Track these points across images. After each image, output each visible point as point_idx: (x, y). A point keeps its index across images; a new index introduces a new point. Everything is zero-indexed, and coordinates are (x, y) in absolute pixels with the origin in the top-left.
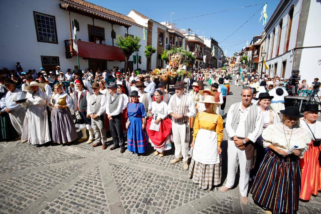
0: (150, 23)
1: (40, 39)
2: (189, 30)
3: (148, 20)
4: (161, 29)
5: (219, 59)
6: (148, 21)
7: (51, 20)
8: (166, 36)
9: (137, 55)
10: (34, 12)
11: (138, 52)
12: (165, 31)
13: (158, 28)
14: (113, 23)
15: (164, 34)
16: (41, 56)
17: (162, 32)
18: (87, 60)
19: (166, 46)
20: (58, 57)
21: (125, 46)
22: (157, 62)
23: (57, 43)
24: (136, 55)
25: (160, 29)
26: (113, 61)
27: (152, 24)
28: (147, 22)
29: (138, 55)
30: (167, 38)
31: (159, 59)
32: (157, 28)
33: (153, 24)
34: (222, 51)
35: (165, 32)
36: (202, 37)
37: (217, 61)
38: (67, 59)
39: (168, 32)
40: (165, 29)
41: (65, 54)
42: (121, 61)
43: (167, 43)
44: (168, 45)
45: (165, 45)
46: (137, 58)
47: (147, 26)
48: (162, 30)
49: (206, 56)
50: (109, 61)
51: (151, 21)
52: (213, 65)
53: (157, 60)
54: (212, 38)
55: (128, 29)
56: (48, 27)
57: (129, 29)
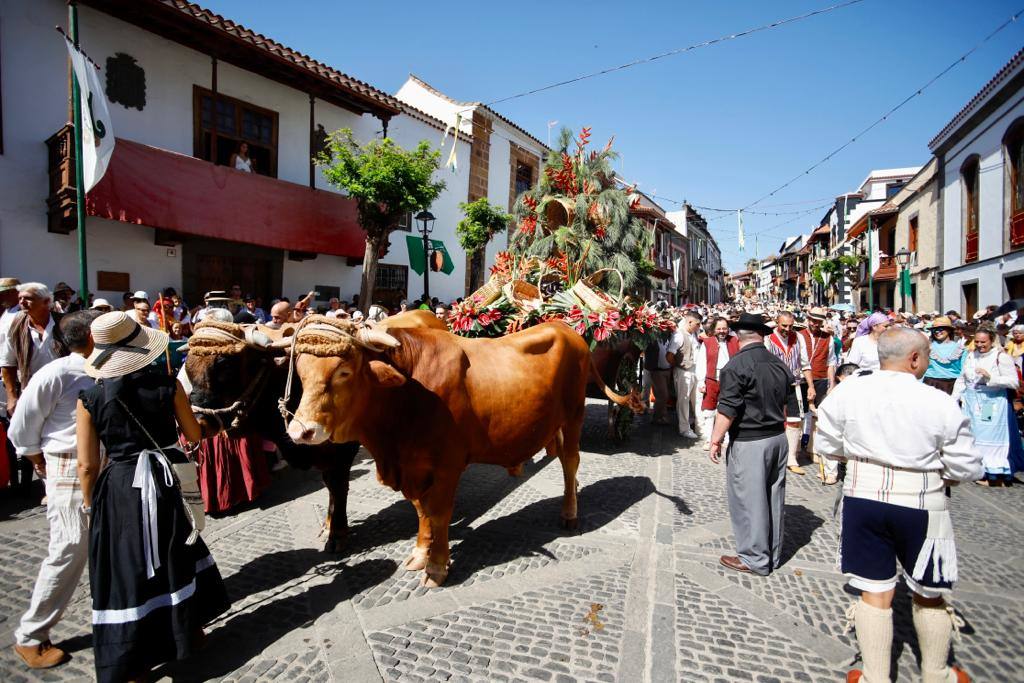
0: (481, 121)
4: (524, 150)
5: (711, 277)
9: (426, 238)
11: (430, 223)
12: (538, 159)
13: (511, 143)
14: (315, 86)
15: (535, 168)
17: (526, 160)
18: (178, 248)
21: (364, 184)
23: (0, 148)
24: (421, 235)
25: (520, 148)
26: (311, 256)
27: (489, 125)
28: (471, 116)
29: (431, 236)
34: (717, 249)
35: (537, 164)
37: (706, 283)
38: (52, 236)
40: (536, 151)
46: (426, 247)
47: (468, 129)
48: (528, 153)
49: (678, 261)
50: (297, 256)
51: (484, 113)
52: (697, 294)
54: (688, 203)
57: (387, 123)
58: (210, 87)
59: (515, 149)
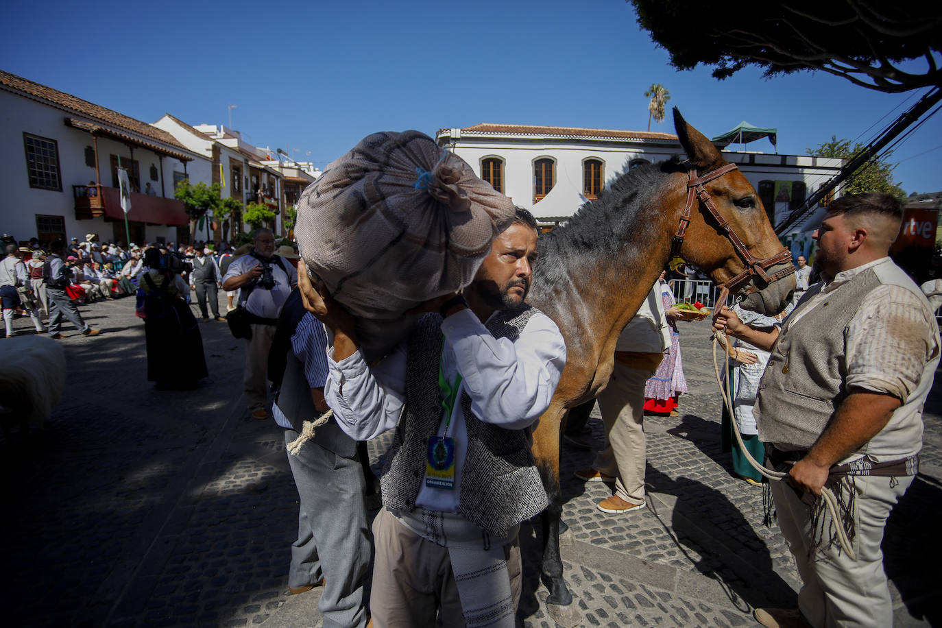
0: (216, 150)
1: (34, 183)
2: (280, 151)
3: (213, 143)
6: (213, 146)
7: (51, 146)
8: (245, 173)
9: (207, 216)
10: (25, 133)
13: (230, 157)
14: (162, 154)
15: (241, 168)
16: (36, 215)
17: (236, 164)
19: (247, 194)
20: (63, 218)
21: (194, 201)
23: (61, 190)
25: (234, 159)
26: (159, 225)
27: (219, 150)
28: (211, 147)
29: (209, 215)
30: (247, 180)
32: (228, 159)
33: (222, 151)
35: (242, 166)
36: (306, 163)
38: (78, 221)
39: (248, 165)
41: (74, 211)
42: (169, 226)
43: (247, 188)
44: (249, 191)
45: (245, 191)
46: (207, 220)
47: (210, 154)
48: (238, 161)
50: (150, 224)
51: (217, 145)
55: (185, 165)
56: (46, 160)
57: (187, 164)
58: (130, 158)
59: (232, 160)
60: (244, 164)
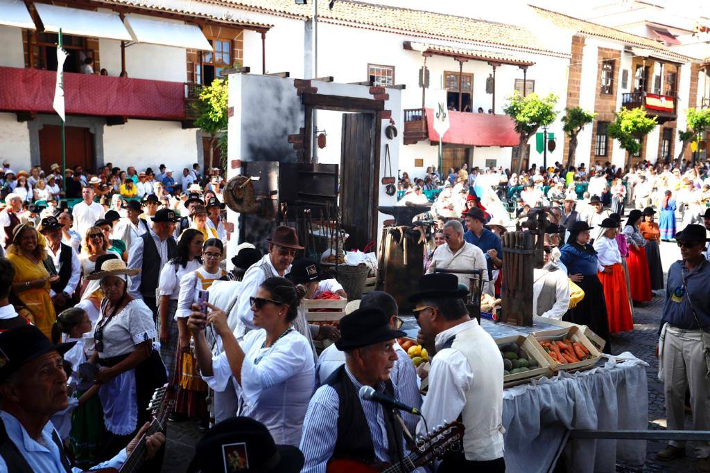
0: (577, 40)
3: (573, 33)
4: (608, 50)
6: (574, 37)
7: (389, 73)
8: (625, 64)
9: (545, 132)
10: (369, 65)
12: (621, 52)
13: (599, 48)
14: (496, 63)
15: (618, 59)
17: (610, 55)
19: (624, 94)
21: (524, 116)
22: (593, 142)
24: (543, 132)
25: (606, 49)
27: (583, 42)
28: (570, 39)
30: (625, 73)
31: (597, 134)
33: (587, 41)
35: (620, 55)
38: (405, 146)
39: (629, 53)
40: (621, 48)
42: (501, 146)
43: (624, 85)
46: (546, 137)
51: (580, 35)
53: (593, 136)
55: (525, 72)
57: (527, 70)
59: (602, 51)
60: (623, 53)
